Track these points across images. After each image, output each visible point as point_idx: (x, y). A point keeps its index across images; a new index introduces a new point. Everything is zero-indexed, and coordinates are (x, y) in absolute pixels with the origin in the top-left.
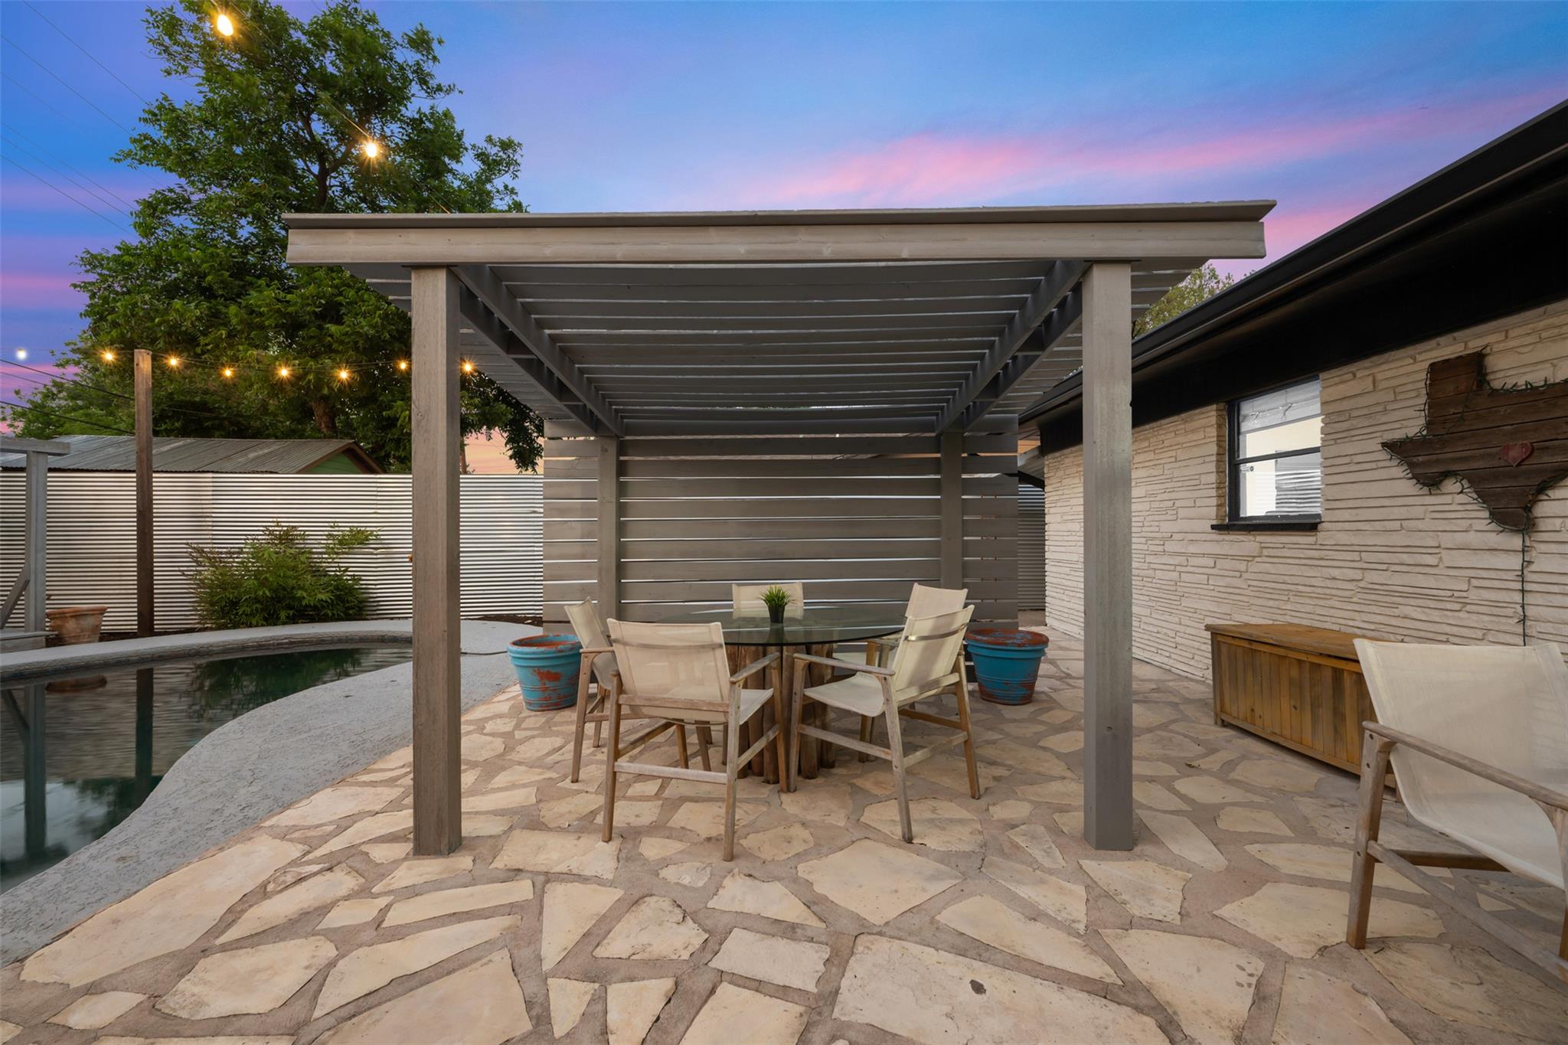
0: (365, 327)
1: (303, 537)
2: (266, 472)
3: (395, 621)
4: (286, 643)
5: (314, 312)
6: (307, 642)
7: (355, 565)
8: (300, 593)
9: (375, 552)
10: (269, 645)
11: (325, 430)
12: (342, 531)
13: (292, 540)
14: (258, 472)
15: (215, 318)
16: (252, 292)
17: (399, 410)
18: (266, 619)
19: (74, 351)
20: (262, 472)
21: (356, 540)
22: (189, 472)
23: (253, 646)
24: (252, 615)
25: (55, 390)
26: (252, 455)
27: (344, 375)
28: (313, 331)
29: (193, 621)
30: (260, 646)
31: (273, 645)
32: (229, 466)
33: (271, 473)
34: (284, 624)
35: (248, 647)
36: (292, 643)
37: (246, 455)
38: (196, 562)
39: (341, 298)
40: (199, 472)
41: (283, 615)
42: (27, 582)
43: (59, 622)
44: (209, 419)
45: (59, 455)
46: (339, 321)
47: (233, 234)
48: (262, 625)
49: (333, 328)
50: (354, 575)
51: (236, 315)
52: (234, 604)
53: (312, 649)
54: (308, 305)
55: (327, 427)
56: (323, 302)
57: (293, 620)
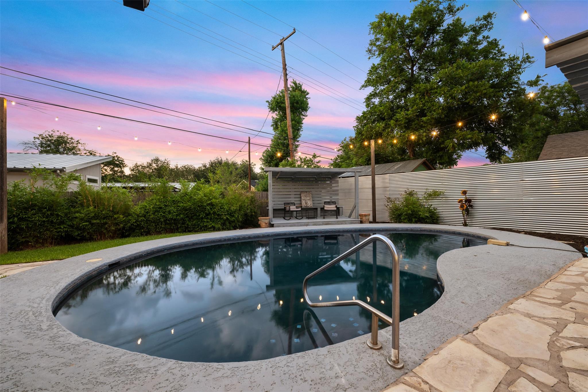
0: (435, 115)
1: (416, 193)
2: (402, 172)
3: (451, 226)
4: (419, 230)
5: (417, 115)
6: (426, 230)
7: (434, 204)
8: (420, 213)
9: (442, 199)
10: (414, 230)
11: (412, 157)
12: (430, 191)
13: (413, 195)
14: (399, 173)
15: (387, 126)
16: (397, 114)
17: (448, 143)
18: (408, 221)
19: (341, 147)
20: (401, 173)
21: (434, 195)
22: (381, 174)
23: (410, 230)
24: (405, 219)
25: (337, 158)
26: (396, 168)
27: (434, 133)
28: (416, 121)
29: (388, 220)
30: (412, 230)
31: (415, 230)
32: (390, 171)
33: (403, 172)
34: (414, 223)
35: (408, 230)
36: (421, 230)
37: (394, 168)
38: (387, 202)
39: (425, 107)
40: (384, 174)
41: (414, 220)
42: (356, 206)
43: (362, 217)
44: (380, 158)
45: (360, 172)
46: (425, 116)
47: (388, 98)
48: (408, 223)
49: (424, 119)
50: (434, 208)
51: (393, 123)
52: (400, 215)
53: (428, 233)
54: (415, 113)
55: (413, 156)
56: (419, 110)
57: (416, 222)
